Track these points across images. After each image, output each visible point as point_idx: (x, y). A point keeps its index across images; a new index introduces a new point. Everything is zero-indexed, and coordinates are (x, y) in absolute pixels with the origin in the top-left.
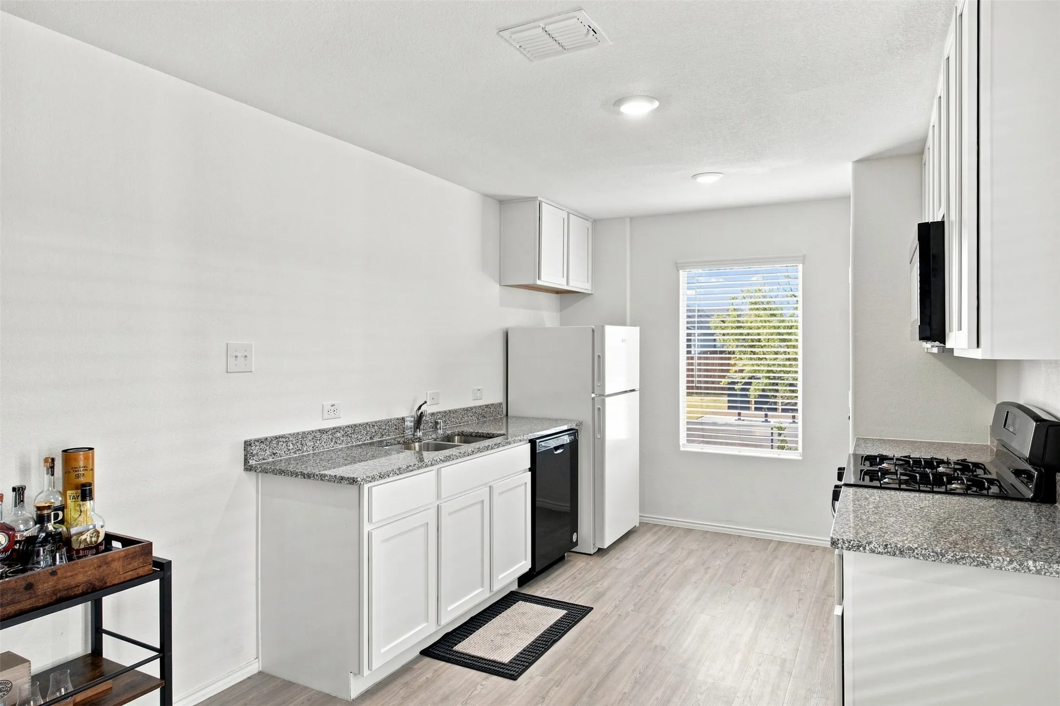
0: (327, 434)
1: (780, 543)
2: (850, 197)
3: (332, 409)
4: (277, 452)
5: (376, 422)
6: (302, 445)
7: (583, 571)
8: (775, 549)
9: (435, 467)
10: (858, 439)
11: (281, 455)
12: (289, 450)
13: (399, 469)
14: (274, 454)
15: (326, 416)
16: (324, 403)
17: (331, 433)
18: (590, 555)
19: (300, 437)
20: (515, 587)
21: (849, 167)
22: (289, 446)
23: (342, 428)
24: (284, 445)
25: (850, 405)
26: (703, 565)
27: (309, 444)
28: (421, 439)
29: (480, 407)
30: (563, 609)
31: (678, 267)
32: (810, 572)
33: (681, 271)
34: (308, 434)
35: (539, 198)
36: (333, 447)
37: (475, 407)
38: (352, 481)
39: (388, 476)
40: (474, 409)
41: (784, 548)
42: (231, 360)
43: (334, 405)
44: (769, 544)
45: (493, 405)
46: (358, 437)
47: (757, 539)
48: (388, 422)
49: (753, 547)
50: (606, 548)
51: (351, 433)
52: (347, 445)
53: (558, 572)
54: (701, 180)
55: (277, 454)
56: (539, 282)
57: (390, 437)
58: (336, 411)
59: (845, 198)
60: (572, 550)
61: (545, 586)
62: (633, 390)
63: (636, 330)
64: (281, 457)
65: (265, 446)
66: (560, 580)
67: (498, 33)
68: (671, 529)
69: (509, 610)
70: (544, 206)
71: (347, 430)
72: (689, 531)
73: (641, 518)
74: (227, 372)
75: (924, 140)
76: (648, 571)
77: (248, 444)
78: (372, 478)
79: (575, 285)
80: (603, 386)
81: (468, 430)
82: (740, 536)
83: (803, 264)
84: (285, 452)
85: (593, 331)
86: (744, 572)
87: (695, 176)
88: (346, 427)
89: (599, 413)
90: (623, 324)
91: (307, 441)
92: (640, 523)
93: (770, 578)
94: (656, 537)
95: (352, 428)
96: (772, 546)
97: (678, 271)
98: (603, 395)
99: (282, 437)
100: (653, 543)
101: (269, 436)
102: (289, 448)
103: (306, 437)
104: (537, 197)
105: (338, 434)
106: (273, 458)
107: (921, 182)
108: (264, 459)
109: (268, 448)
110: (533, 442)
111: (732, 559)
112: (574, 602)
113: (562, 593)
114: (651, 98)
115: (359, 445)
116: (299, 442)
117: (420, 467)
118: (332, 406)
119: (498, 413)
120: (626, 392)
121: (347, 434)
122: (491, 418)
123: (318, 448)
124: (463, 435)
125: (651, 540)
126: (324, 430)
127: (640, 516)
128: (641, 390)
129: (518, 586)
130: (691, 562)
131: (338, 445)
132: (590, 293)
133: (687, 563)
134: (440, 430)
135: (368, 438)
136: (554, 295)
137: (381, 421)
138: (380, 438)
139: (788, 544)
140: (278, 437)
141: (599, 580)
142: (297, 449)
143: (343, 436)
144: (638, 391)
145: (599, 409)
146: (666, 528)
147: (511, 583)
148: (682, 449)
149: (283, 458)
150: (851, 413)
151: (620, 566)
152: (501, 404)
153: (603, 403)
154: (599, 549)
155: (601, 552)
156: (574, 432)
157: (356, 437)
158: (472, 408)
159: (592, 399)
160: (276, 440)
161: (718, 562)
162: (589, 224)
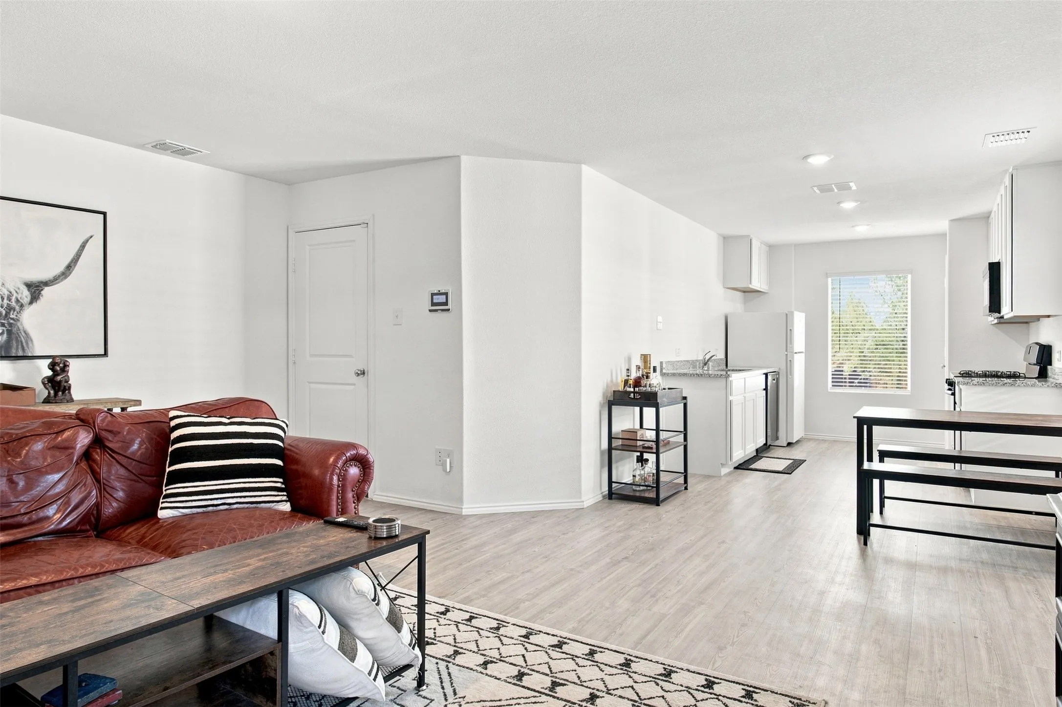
2: (946, 234)
18: (784, 446)
21: (947, 222)
31: (827, 276)
33: (829, 278)
35: (751, 236)
50: (794, 442)
56: (750, 286)
59: (945, 235)
62: (803, 352)
63: (804, 314)
67: (812, 187)
70: (753, 240)
75: (990, 213)
80: (792, 348)
83: (912, 274)
85: (787, 314)
89: (790, 363)
97: (827, 278)
98: (793, 353)
107: (988, 239)
110: (766, 375)
114: (856, 201)
118: (679, 350)
120: (800, 352)
129: (757, 454)
132: (769, 291)
136: (742, 294)
145: (790, 361)
147: (752, 452)
148: (829, 391)
153: (792, 358)
155: (789, 444)
156: (776, 373)
159: (786, 355)
162: (767, 249)
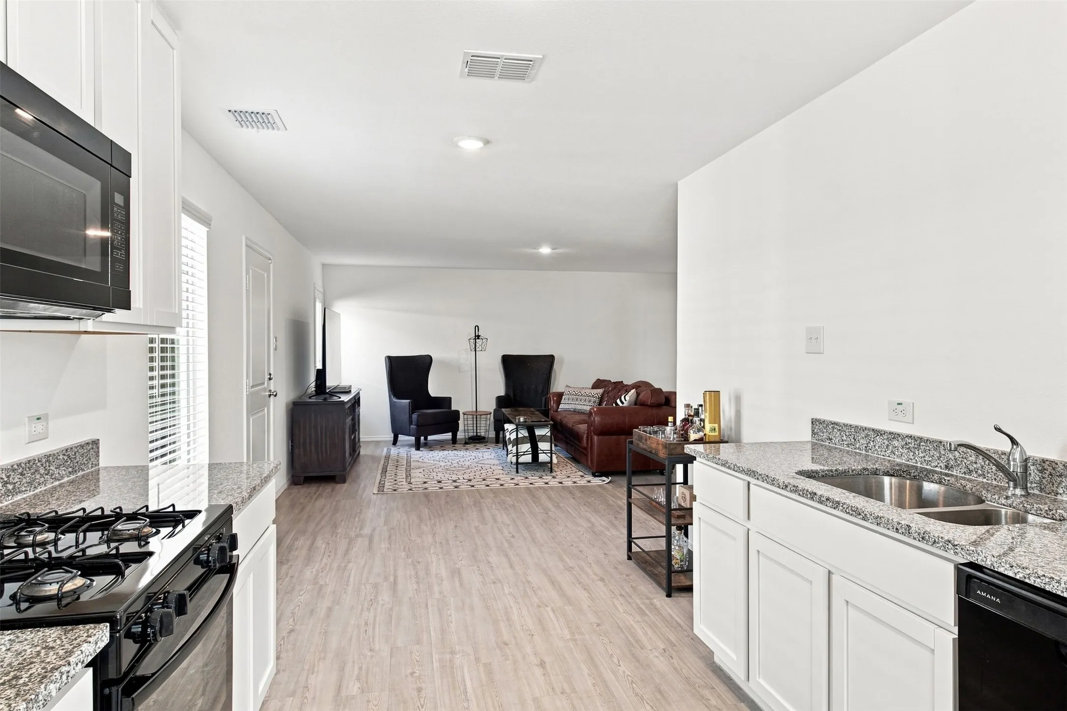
0: (882, 437)
3: (898, 408)
6: (856, 441)
11: (836, 442)
14: (831, 439)
15: (892, 416)
16: (890, 398)
17: (887, 437)
19: (853, 430)
22: (843, 437)
24: (838, 433)
27: (862, 441)
34: (861, 429)
36: (889, 456)
43: (902, 404)
46: (924, 457)
51: (914, 448)
58: (902, 412)
64: (835, 445)
65: (823, 429)
84: (839, 441)
88: (906, 437)
91: (859, 437)
95: (916, 441)
99: (837, 424)
101: (827, 419)
103: (859, 433)
105: (896, 443)
106: (829, 443)
108: (822, 441)
109: (825, 431)
115: (927, 470)
116: (852, 436)
118: (898, 404)
121: (908, 447)
123: (871, 450)
126: (880, 431)
131: (895, 456)
135: (943, 465)
138: (965, 472)
140: (833, 423)
142: (851, 443)
143: (903, 446)
157: (921, 455)
160: (832, 426)
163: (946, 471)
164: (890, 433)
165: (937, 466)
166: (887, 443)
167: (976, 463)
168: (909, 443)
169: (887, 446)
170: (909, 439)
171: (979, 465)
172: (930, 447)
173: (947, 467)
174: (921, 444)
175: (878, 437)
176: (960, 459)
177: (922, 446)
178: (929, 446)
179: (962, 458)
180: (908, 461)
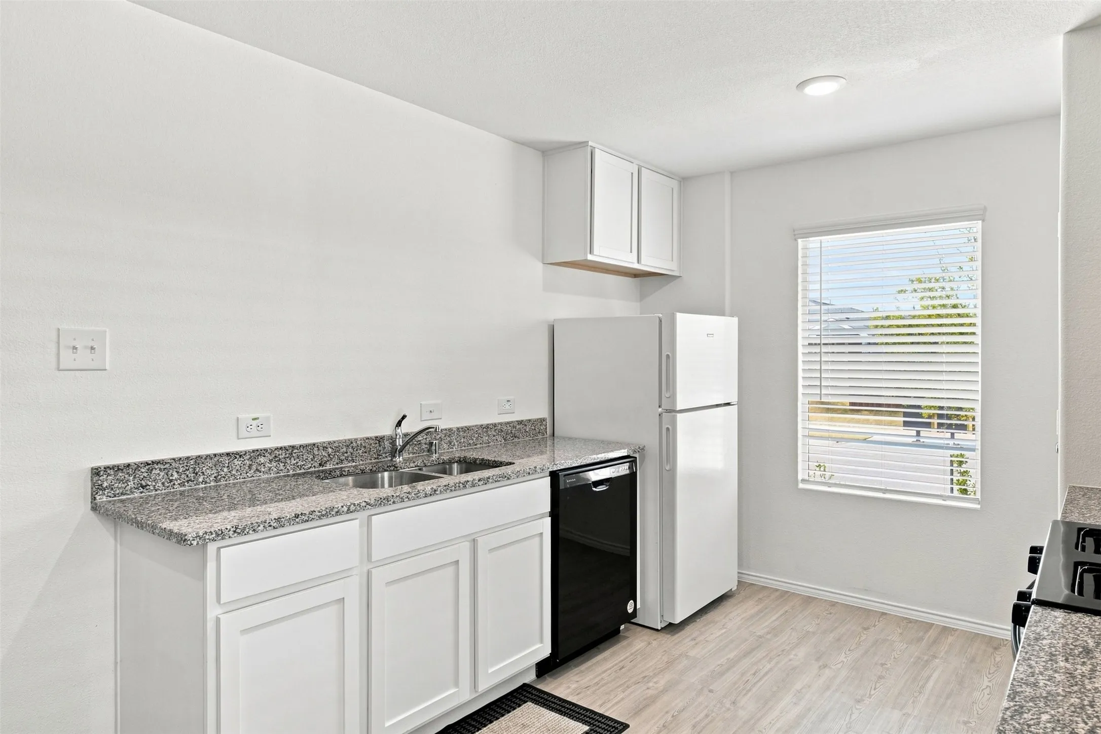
0: (242, 459)
1: (946, 630)
2: (1059, 115)
3: (255, 423)
4: (150, 483)
5: (329, 443)
6: (196, 474)
7: (639, 656)
8: (935, 642)
9: (363, 515)
10: (1072, 490)
11: (157, 487)
12: (171, 481)
13: (278, 520)
14: (143, 487)
15: (243, 433)
16: (240, 416)
17: (249, 456)
18: (657, 630)
19: (192, 462)
20: (530, 677)
21: (1059, 42)
22: (172, 475)
23: (269, 451)
24: (162, 474)
25: (1059, 432)
26: (818, 659)
27: (209, 472)
28: (397, 467)
29: (508, 423)
30: (585, 722)
31: (795, 234)
32: (990, 687)
33: (800, 241)
34: (206, 459)
35: (590, 143)
36: (253, 476)
37: (501, 424)
38: (180, 539)
39: (254, 530)
40: (500, 426)
41: (950, 639)
42: (66, 355)
43: (258, 418)
44: (927, 631)
45: (530, 420)
46: (297, 463)
47: (910, 621)
48: (352, 443)
49: (901, 634)
50: (676, 623)
51: (285, 458)
52: (279, 475)
53: (600, 657)
54: (812, 90)
55: (148, 487)
56: (590, 257)
57: (354, 464)
58: (260, 426)
59: (1052, 113)
60: (632, 621)
61: (576, 678)
62: (728, 404)
63: (735, 320)
64: (156, 490)
65: (126, 476)
66: (599, 669)
68: (785, 595)
69: (507, 717)
70: (598, 153)
71: (277, 453)
72: (808, 600)
73: (740, 575)
74: (59, 370)
76: (732, 664)
77: (96, 472)
78: (218, 535)
79: (649, 264)
80: (673, 397)
81: (473, 455)
82: (884, 614)
83: (983, 221)
84: (163, 484)
85: (660, 320)
86: (881, 677)
87: (802, 84)
88: (276, 449)
89: (668, 436)
90: (722, 313)
91: (204, 469)
92: (740, 583)
93: (920, 693)
94: (760, 607)
95: (287, 450)
96: (932, 633)
97: (796, 240)
98: (672, 411)
99: (158, 462)
100: (752, 617)
101: (134, 461)
102: (171, 478)
103: (203, 463)
104: (588, 142)
105: (262, 459)
106: (141, 493)
108: (122, 494)
109: (131, 478)
110: (554, 475)
111: (866, 652)
112: (604, 713)
113: (594, 693)
115: (299, 475)
116: (191, 470)
117: (323, 515)
118: (254, 419)
119: (539, 432)
120: (717, 406)
121: (277, 459)
122: (527, 439)
123: (224, 477)
124: (465, 462)
125: (753, 611)
126: (237, 453)
127: (738, 573)
128: (739, 403)
129: (537, 676)
130: (801, 652)
131: (262, 474)
132: (679, 275)
133: (794, 655)
134: (436, 453)
135: (316, 464)
137: (339, 442)
138: (337, 463)
139: (957, 633)
140: (150, 462)
141: (655, 675)
142: (187, 479)
143: (271, 461)
144: (737, 406)
145: (668, 429)
146: (778, 593)
147: (523, 672)
148: (801, 485)
149: (159, 492)
150: (1059, 444)
151: (692, 653)
152: (542, 420)
153: (674, 422)
154: (670, 623)
155: (672, 628)
156: (630, 459)
157: (294, 462)
158: (495, 425)
159: (660, 415)
160: (147, 467)
161: (842, 657)
162: (674, 184)
163: (321, 468)
164: (253, 451)
165: (311, 467)
166: (248, 463)
167: (347, 453)
168: (279, 455)
169: (250, 467)
170: (279, 451)
171: (349, 453)
172: (304, 451)
173: (320, 465)
174: (294, 451)
175: (236, 460)
176: (333, 454)
177: (295, 453)
178: (302, 452)
179: (335, 452)
180: (278, 472)
